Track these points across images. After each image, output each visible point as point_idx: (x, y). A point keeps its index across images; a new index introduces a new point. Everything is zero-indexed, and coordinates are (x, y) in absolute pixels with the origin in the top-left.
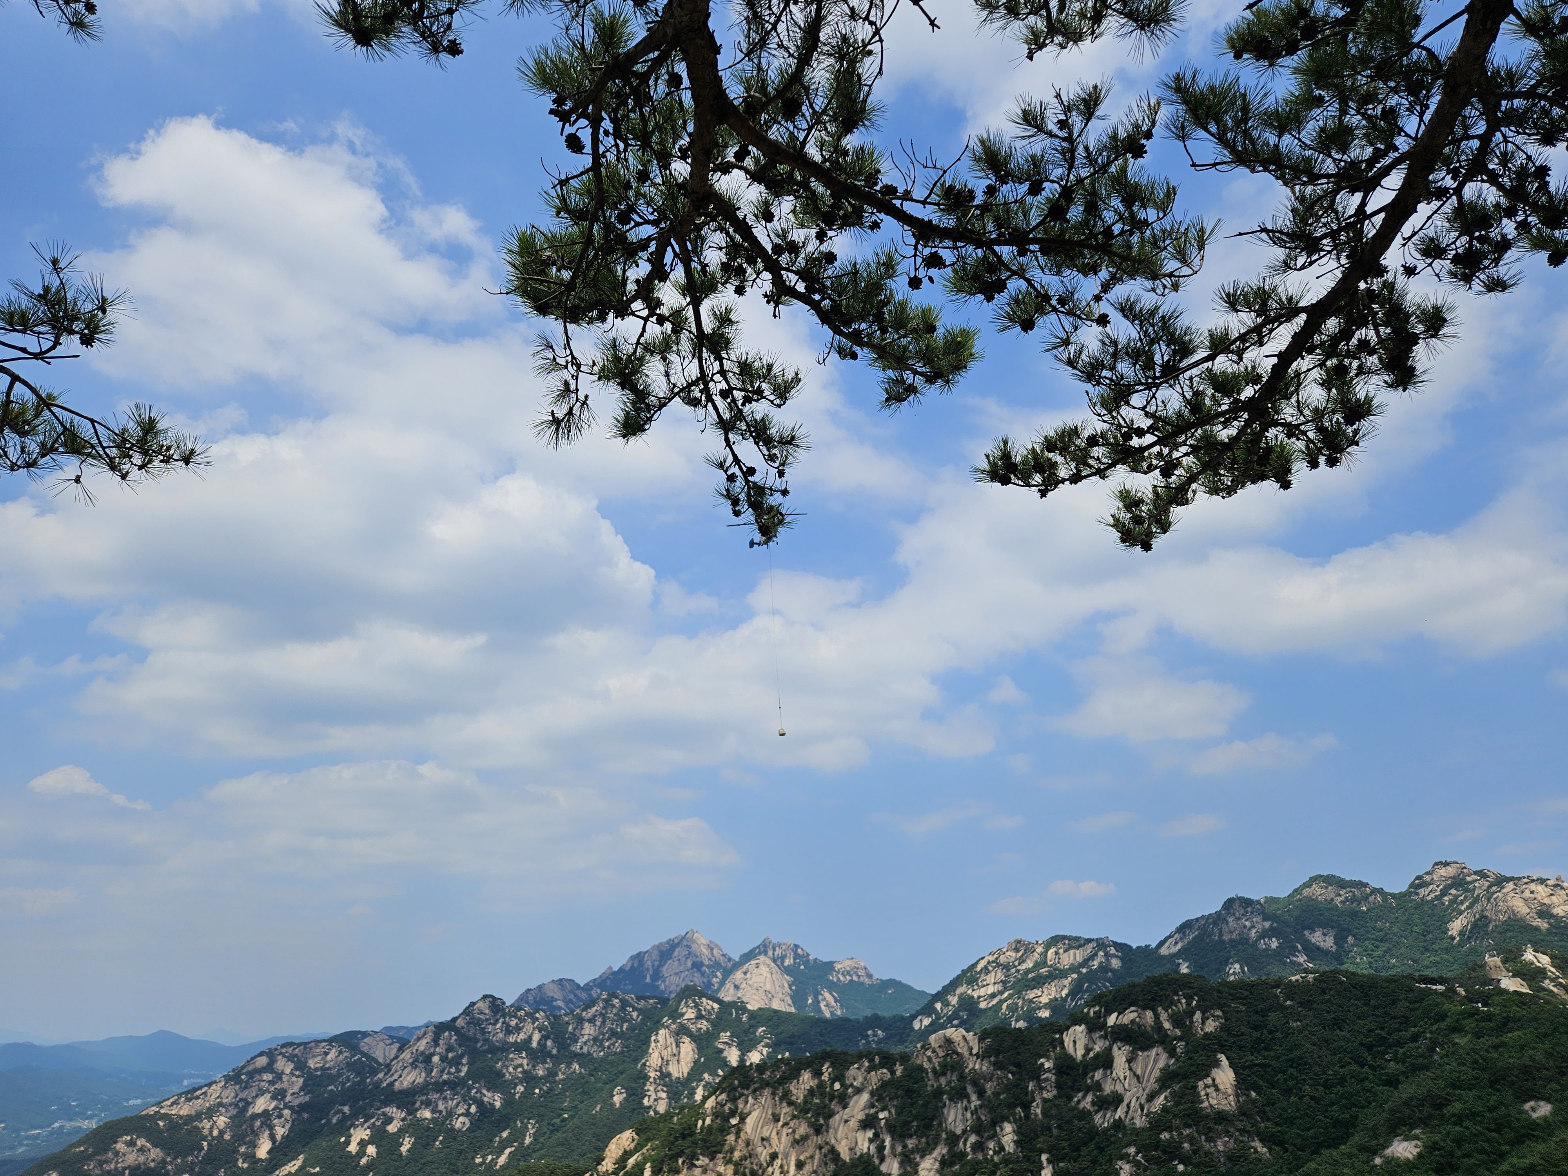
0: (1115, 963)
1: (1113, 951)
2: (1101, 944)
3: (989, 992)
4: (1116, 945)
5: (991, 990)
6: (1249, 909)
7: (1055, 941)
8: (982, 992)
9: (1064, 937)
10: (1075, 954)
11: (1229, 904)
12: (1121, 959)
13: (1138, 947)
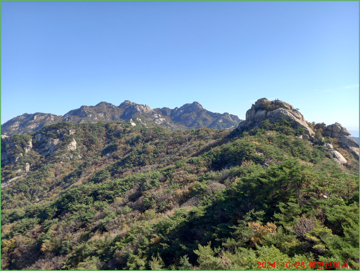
0: (52, 119)
1: (52, 117)
2: (49, 115)
3: (16, 126)
4: (53, 115)
5: (16, 125)
6: (86, 108)
7: (36, 114)
8: (14, 126)
9: (40, 113)
10: (42, 117)
11: (82, 107)
12: (54, 118)
13: (59, 116)
